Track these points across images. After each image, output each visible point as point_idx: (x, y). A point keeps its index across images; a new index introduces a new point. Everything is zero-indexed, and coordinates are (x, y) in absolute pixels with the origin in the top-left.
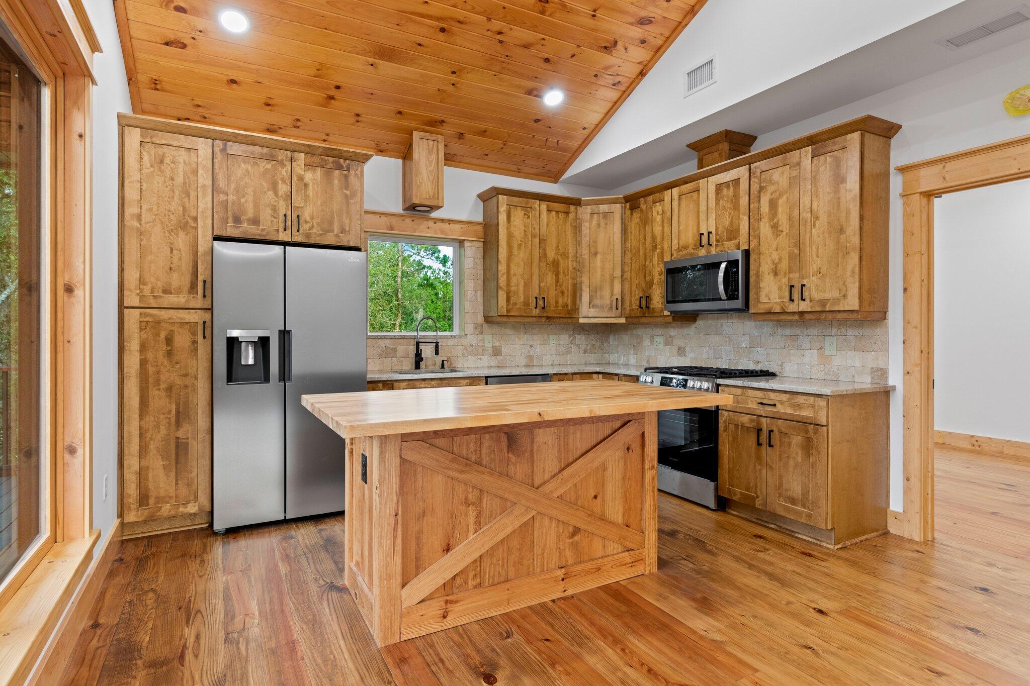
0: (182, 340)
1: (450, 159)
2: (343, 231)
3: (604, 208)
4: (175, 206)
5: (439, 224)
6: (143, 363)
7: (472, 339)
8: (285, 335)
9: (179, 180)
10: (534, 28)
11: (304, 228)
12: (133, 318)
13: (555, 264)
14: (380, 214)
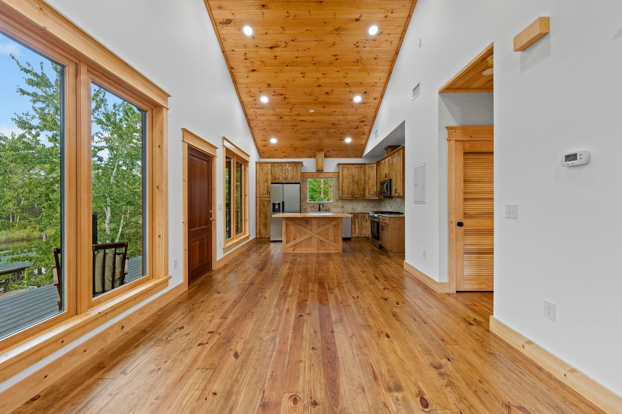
0: (266, 203)
1: (326, 157)
2: (296, 179)
3: (372, 165)
4: (265, 178)
5: (325, 174)
6: (260, 208)
7: (335, 204)
8: (283, 202)
9: (265, 172)
10: (334, 129)
11: (288, 180)
12: (258, 199)
13: (357, 182)
14: (310, 173)
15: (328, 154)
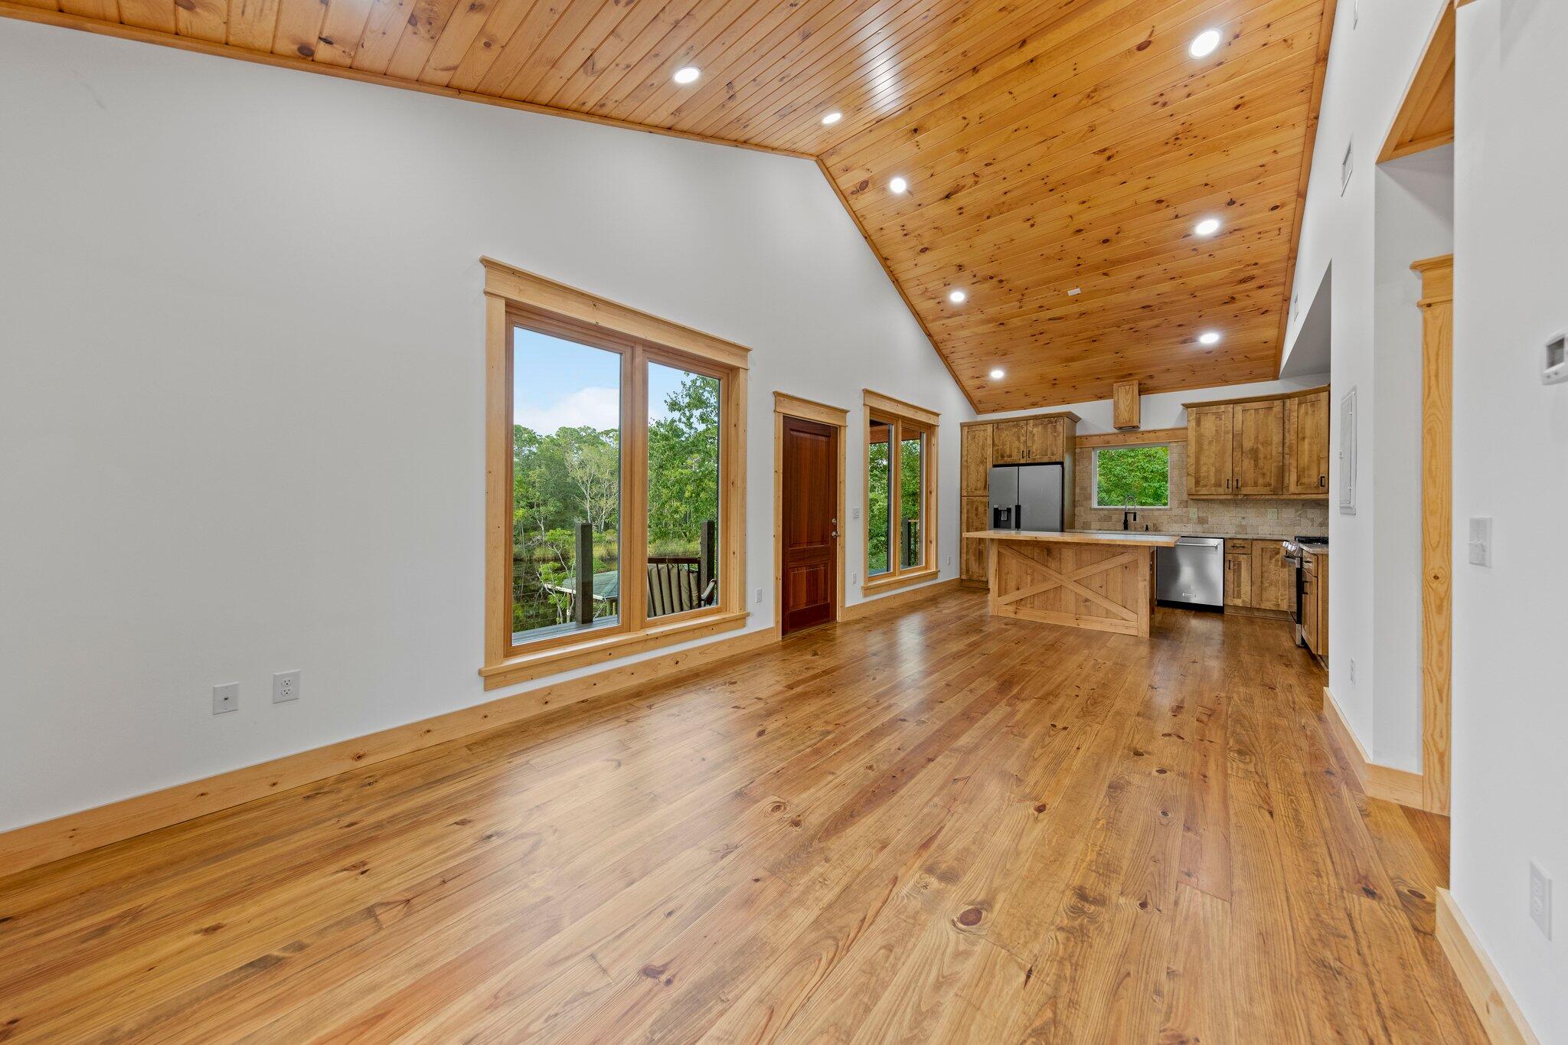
0: (981, 509)
1: (1143, 391)
2: (1053, 454)
3: (1311, 397)
4: (979, 455)
5: (1145, 434)
6: (968, 518)
7: (1178, 511)
8: (1018, 508)
9: (981, 444)
10: (1153, 318)
11: (1032, 456)
12: (964, 499)
13: (1254, 452)
14: (1099, 435)
15: (1150, 383)
